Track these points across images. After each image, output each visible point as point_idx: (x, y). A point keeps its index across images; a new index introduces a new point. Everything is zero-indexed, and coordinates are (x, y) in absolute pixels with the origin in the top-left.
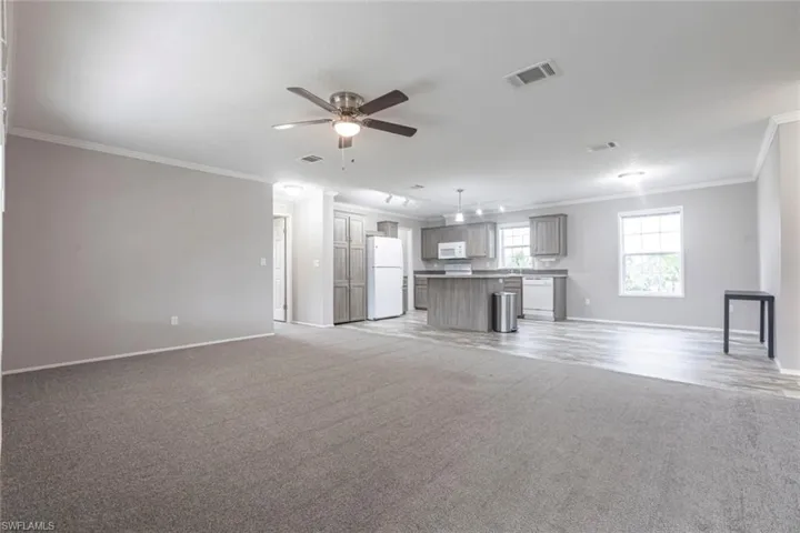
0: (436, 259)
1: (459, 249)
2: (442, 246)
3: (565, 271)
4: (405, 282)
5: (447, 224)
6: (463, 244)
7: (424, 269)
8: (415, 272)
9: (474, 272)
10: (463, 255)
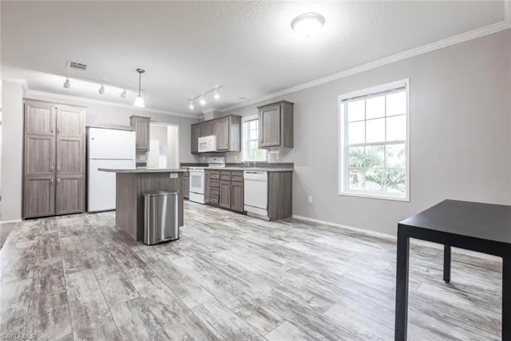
3: (291, 165)
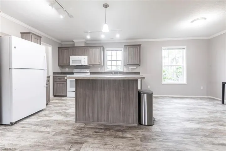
0: (68, 66)
1: (84, 60)
2: (72, 58)
4: (48, 81)
5: (75, 46)
6: (86, 57)
7: (59, 71)
8: (54, 73)
9: (91, 73)
10: (86, 64)
